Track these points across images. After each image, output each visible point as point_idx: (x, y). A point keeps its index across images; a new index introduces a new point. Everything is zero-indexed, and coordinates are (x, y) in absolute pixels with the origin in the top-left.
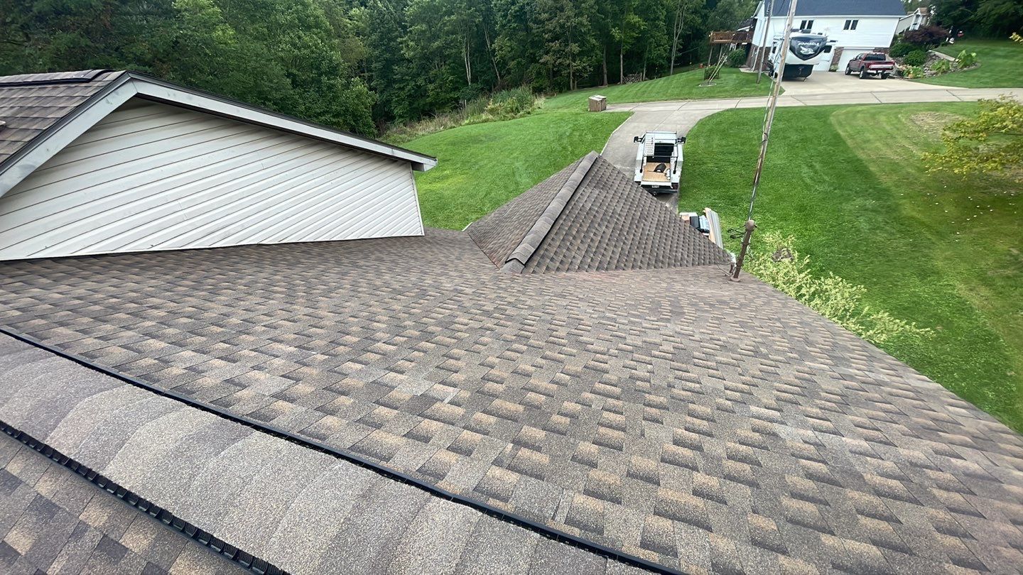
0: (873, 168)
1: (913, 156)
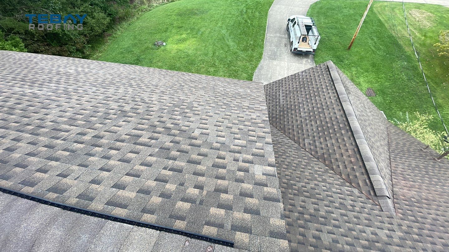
0: (401, 43)
1: (416, 36)
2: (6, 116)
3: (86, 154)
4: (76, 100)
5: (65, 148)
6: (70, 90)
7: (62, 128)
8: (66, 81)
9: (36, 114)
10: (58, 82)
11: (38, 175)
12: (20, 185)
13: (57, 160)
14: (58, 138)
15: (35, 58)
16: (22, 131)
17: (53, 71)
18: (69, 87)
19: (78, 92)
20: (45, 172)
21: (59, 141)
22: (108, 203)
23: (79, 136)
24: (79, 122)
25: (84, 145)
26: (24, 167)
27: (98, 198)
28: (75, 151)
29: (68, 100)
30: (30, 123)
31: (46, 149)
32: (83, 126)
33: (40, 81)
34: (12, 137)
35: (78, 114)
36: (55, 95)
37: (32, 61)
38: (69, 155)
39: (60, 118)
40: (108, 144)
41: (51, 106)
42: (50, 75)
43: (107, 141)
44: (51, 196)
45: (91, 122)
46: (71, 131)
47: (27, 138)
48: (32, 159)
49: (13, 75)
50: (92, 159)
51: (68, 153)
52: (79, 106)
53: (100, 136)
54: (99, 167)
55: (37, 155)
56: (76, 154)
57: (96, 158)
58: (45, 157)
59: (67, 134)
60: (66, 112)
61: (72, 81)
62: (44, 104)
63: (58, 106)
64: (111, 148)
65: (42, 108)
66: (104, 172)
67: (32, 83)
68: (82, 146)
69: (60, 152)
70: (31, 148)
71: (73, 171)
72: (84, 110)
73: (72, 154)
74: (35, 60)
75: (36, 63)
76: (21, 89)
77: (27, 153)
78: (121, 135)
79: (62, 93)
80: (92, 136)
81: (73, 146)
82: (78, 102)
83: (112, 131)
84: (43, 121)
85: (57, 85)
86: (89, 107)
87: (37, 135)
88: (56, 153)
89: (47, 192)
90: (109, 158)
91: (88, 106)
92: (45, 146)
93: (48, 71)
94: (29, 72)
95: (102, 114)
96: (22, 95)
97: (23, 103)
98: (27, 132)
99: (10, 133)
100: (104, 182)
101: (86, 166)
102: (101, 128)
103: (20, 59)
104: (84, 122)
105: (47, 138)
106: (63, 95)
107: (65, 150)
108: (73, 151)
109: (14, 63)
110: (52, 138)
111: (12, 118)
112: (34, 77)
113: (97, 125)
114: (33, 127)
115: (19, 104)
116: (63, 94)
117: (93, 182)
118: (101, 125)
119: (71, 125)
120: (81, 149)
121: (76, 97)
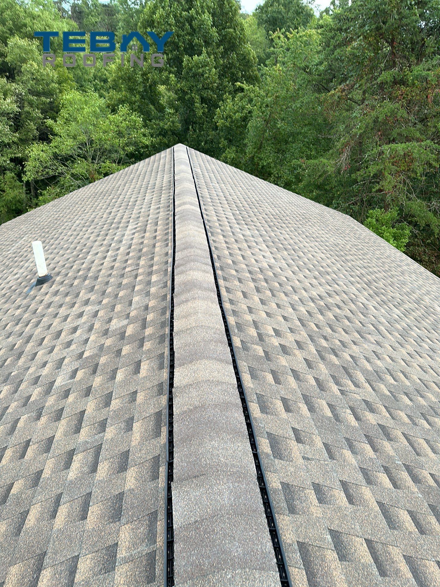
2: (316, 311)
3: (347, 440)
4: (408, 353)
5: (333, 403)
6: (413, 333)
7: (354, 375)
8: (418, 318)
9: (343, 333)
10: (407, 313)
11: (279, 404)
12: (255, 397)
13: (311, 409)
14: (337, 383)
15: (408, 265)
16: (312, 340)
17: (414, 295)
18: (415, 328)
19: (421, 344)
20: (288, 409)
21: (335, 389)
22: (302, 546)
23: (364, 405)
24: (382, 386)
25: (357, 425)
26: (277, 381)
27: (300, 519)
28: (339, 421)
29: (397, 345)
30: (329, 339)
31: (315, 383)
32: (382, 397)
33: (386, 298)
34: (298, 338)
35: (391, 375)
36: (388, 326)
37: (400, 266)
38: (329, 419)
39: (365, 361)
40: (390, 457)
41: (369, 336)
42: (405, 298)
43: (392, 453)
44: (264, 446)
45: (398, 401)
46: (361, 390)
47: (310, 353)
48: (291, 380)
49: (364, 271)
50: (347, 453)
51: (329, 414)
52: (403, 363)
53: (389, 434)
54: (345, 478)
55: (300, 381)
56: (337, 425)
57: (353, 460)
58: (305, 392)
59: (353, 387)
60: (379, 359)
61: (428, 323)
62: (365, 328)
63: (378, 343)
64: (387, 470)
65: (358, 332)
66: (343, 494)
67: (375, 294)
68: (353, 422)
69: (324, 403)
70: (302, 367)
71: (312, 443)
72: (405, 376)
73: (333, 420)
74: (405, 268)
75: (403, 273)
76: (357, 293)
77: (294, 368)
78: (422, 467)
79: (398, 330)
80: (380, 423)
81: (344, 410)
82: (408, 358)
83: (416, 445)
84: (343, 348)
85: (403, 315)
86: (415, 377)
87: (323, 358)
88: (319, 400)
89: (266, 436)
90: (369, 481)
91: (416, 374)
92: (317, 380)
93: (408, 290)
94: (384, 278)
95: (426, 404)
96: (352, 300)
97: (344, 310)
98: (316, 345)
99: (302, 332)
100: (328, 508)
101: (331, 456)
102: (404, 424)
103: (388, 257)
104: (388, 393)
105: (327, 372)
106: (397, 334)
107: (330, 406)
108: (337, 417)
109: (378, 259)
110: (333, 377)
111: (318, 318)
112: (384, 287)
113: (402, 414)
114: (327, 346)
115: (339, 307)
116: (398, 332)
117: (318, 489)
118: (407, 420)
119: (368, 381)
120: (348, 426)
121: (410, 349)
